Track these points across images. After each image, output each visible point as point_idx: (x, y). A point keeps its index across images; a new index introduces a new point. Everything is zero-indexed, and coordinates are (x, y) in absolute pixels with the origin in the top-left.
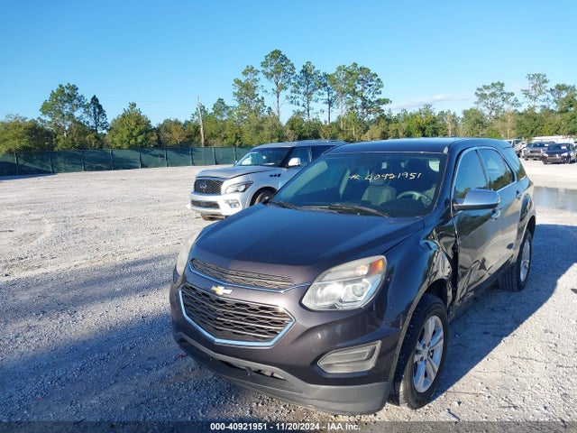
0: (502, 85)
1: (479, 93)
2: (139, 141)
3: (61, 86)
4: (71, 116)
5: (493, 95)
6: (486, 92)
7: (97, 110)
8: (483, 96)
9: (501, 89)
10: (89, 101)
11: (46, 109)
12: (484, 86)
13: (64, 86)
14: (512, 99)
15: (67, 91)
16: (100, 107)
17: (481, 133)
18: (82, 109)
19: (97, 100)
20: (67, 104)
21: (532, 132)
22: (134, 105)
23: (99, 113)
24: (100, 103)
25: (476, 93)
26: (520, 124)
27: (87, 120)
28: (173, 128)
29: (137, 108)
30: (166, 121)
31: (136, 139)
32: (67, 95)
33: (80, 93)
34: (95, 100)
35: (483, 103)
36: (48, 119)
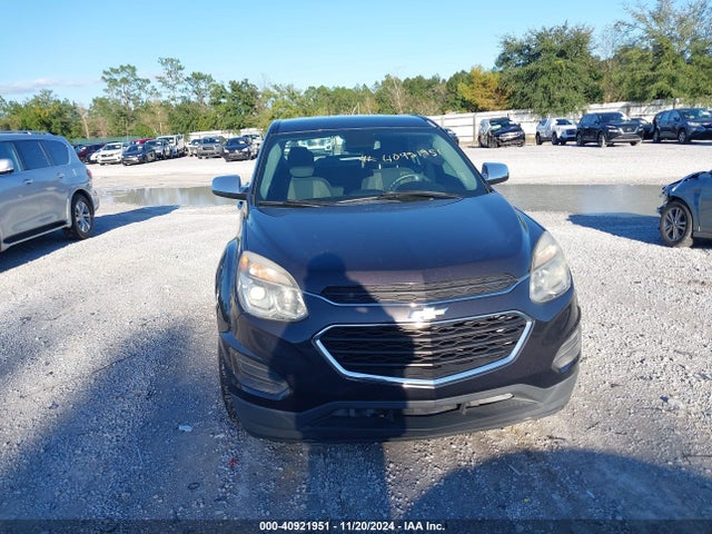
0: (134, 69)
1: (107, 77)
5: (125, 81)
6: (115, 76)
8: (113, 82)
9: (134, 74)
12: (112, 69)
14: (148, 87)
17: (128, 129)
21: (188, 126)
25: (103, 78)
26: (172, 118)
35: (115, 91)
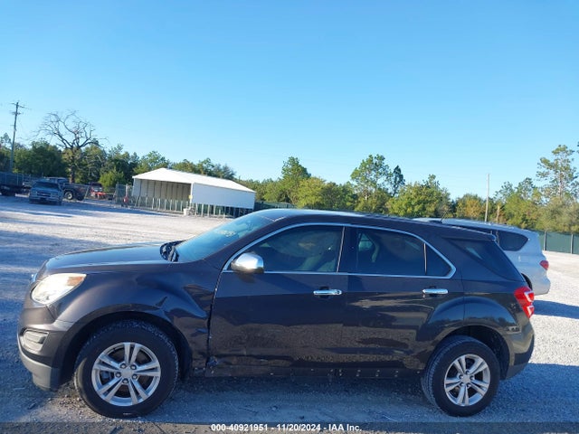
2: (416, 210)
3: (370, 156)
4: (374, 183)
7: (398, 179)
10: (392, 171)
11: (355, 175)
13: (374, 156)
15: (375, 161)
16: (401, 177)
18: (385, 177)
19: (400, 170)
20: (373, 172)
22: (433, 177)
23: (399, 182)
24: (402, 173)
27: (387, 187)
28: (468, 203)
29: (436, 180)
30: (466, 196)
31: (413, 209)
32: (375, 164)
33: (386, 162)
34: (398, 170)
36: (355, 183)
